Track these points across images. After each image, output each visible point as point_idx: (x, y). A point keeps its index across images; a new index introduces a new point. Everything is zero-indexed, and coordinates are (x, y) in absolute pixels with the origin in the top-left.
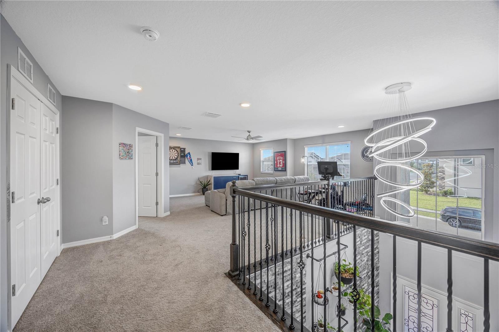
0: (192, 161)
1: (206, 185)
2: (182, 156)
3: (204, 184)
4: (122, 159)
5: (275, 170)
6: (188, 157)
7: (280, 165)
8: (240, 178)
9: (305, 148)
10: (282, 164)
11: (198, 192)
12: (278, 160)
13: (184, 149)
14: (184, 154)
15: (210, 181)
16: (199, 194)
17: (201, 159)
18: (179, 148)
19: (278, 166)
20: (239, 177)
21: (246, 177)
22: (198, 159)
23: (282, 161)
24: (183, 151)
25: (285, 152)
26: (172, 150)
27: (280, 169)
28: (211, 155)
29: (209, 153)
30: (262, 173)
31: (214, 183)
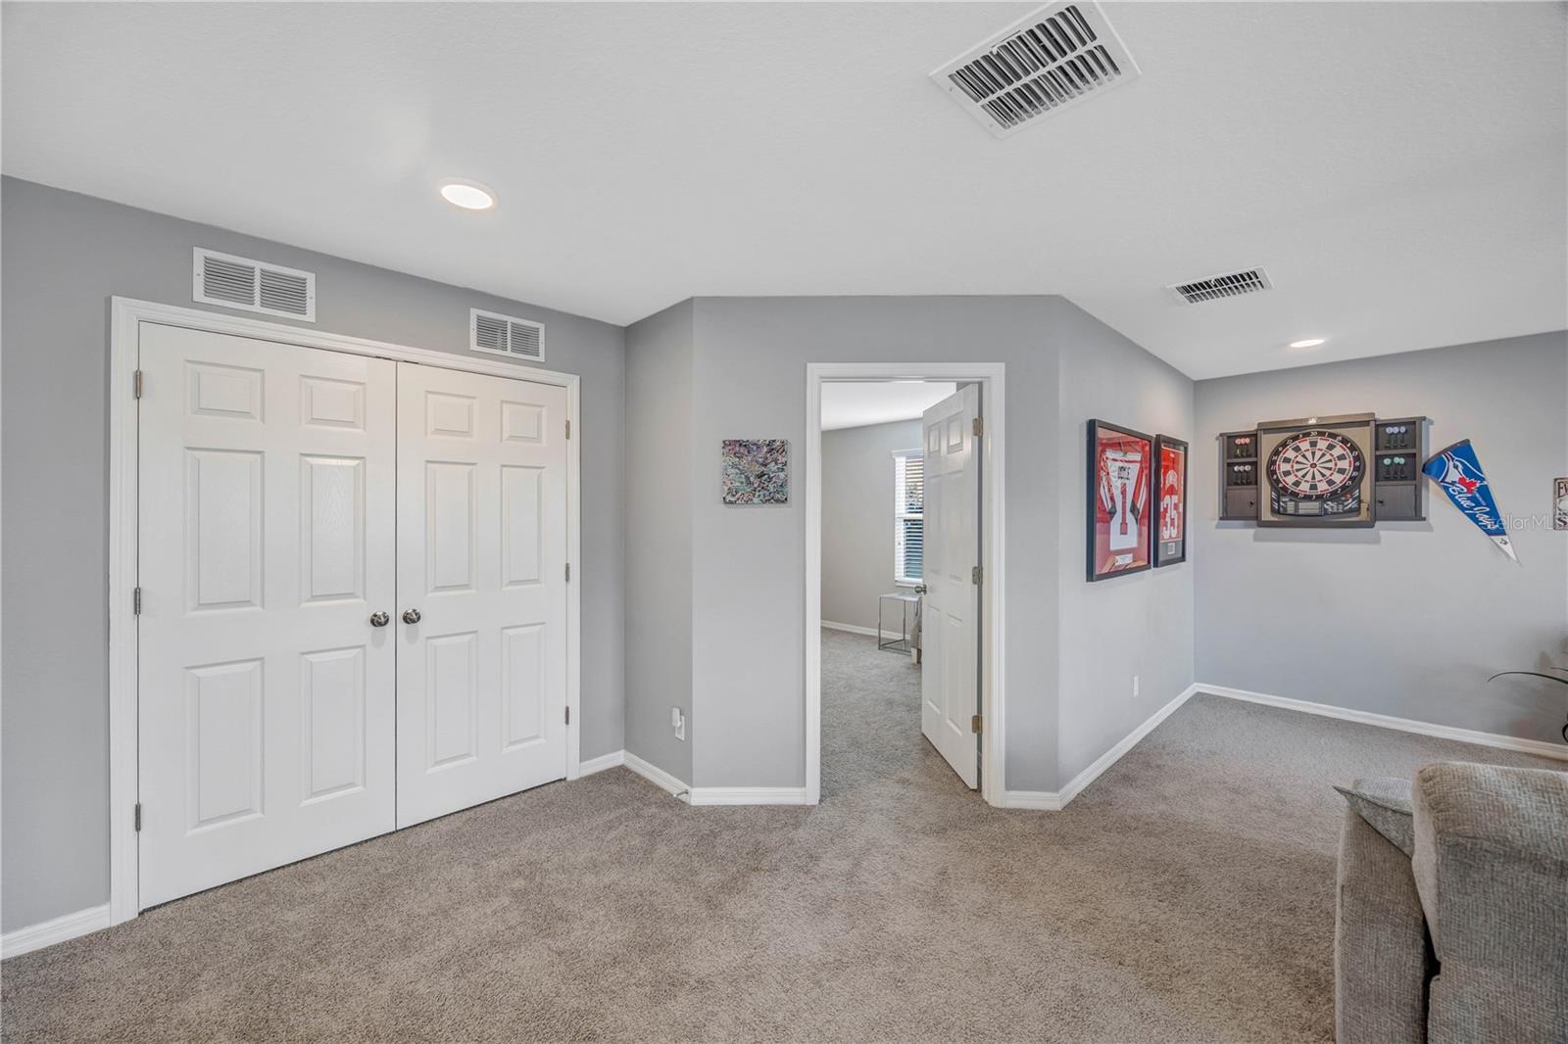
0: (1490, 502)
2: (1383, 475)
4: (731, 502)
6: (1456, 476)
13: (1413, 428)
14: (1412, 456)
18: (1366, 423)
24: (1400, 436)
26: (1313, 444)
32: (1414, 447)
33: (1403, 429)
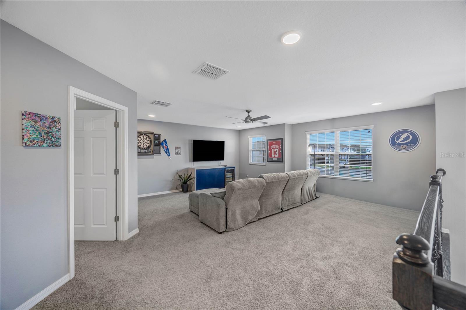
0: (169, 151)
1: (186, 180)
2: (155, 145)
3: (185, 179)
4: (30, 146)
5: (268, 161)
6: (164, 145)
7: (275, 155)
8: (227, 170)
9: (306, 135)
10: (278, 154)
11: (177, 189)
12: (273, 149)
14: (159, 141)
15: (191, 175)
16: (177, 191)
17: (179, 148)
18: (152, 134)
19: (273, 156)
20: (225, 169)
21: (233, 169)
22: (177, 148)
23: (277, 150)
24: (157, 137)
25: (282, 139)
26: (143, 137)
27: (276, 159)
28: (192, 144)
29: (189, 140)
30: (250, 164)
31: (196, 178)
32: (159, 139)
33: (158, 136)
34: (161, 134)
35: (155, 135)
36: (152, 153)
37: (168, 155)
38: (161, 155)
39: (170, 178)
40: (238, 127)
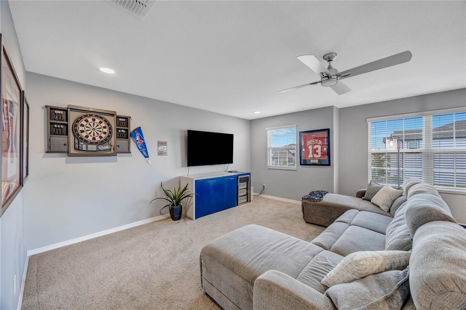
0: (146, 148)
1: (177, 199)
2: (118, 136)
3: (174, 196)
5: (301, 164)
6: (138, 138)
7: (315, 155)
8: (240, 178)
9: (368, 123)
10: (320, 154)
11: (161, 214)
12: (311, 146)
13: (127, 119)
14: (127, 130)
15: (185, 189)
17: (165, 144)
18: (112, 115)
19: (311, 156)
20: (238, 177)
21: (248, 177)
22: (160, 144)
23: (319, 147)
25: (328, 130)
26: (94, 120)
27: (316, 161)
28: (185, 136)
29: (181, 131)
30: (269, 168)
31: (195, 194)
32: (128, 127)
33: (124, 120)
34: (130, 117)
35: (118, 117)
36: (112, 151)
37: (144, 155)
38: (131, 156)
39: (150, 197)
40: (256, 113)
